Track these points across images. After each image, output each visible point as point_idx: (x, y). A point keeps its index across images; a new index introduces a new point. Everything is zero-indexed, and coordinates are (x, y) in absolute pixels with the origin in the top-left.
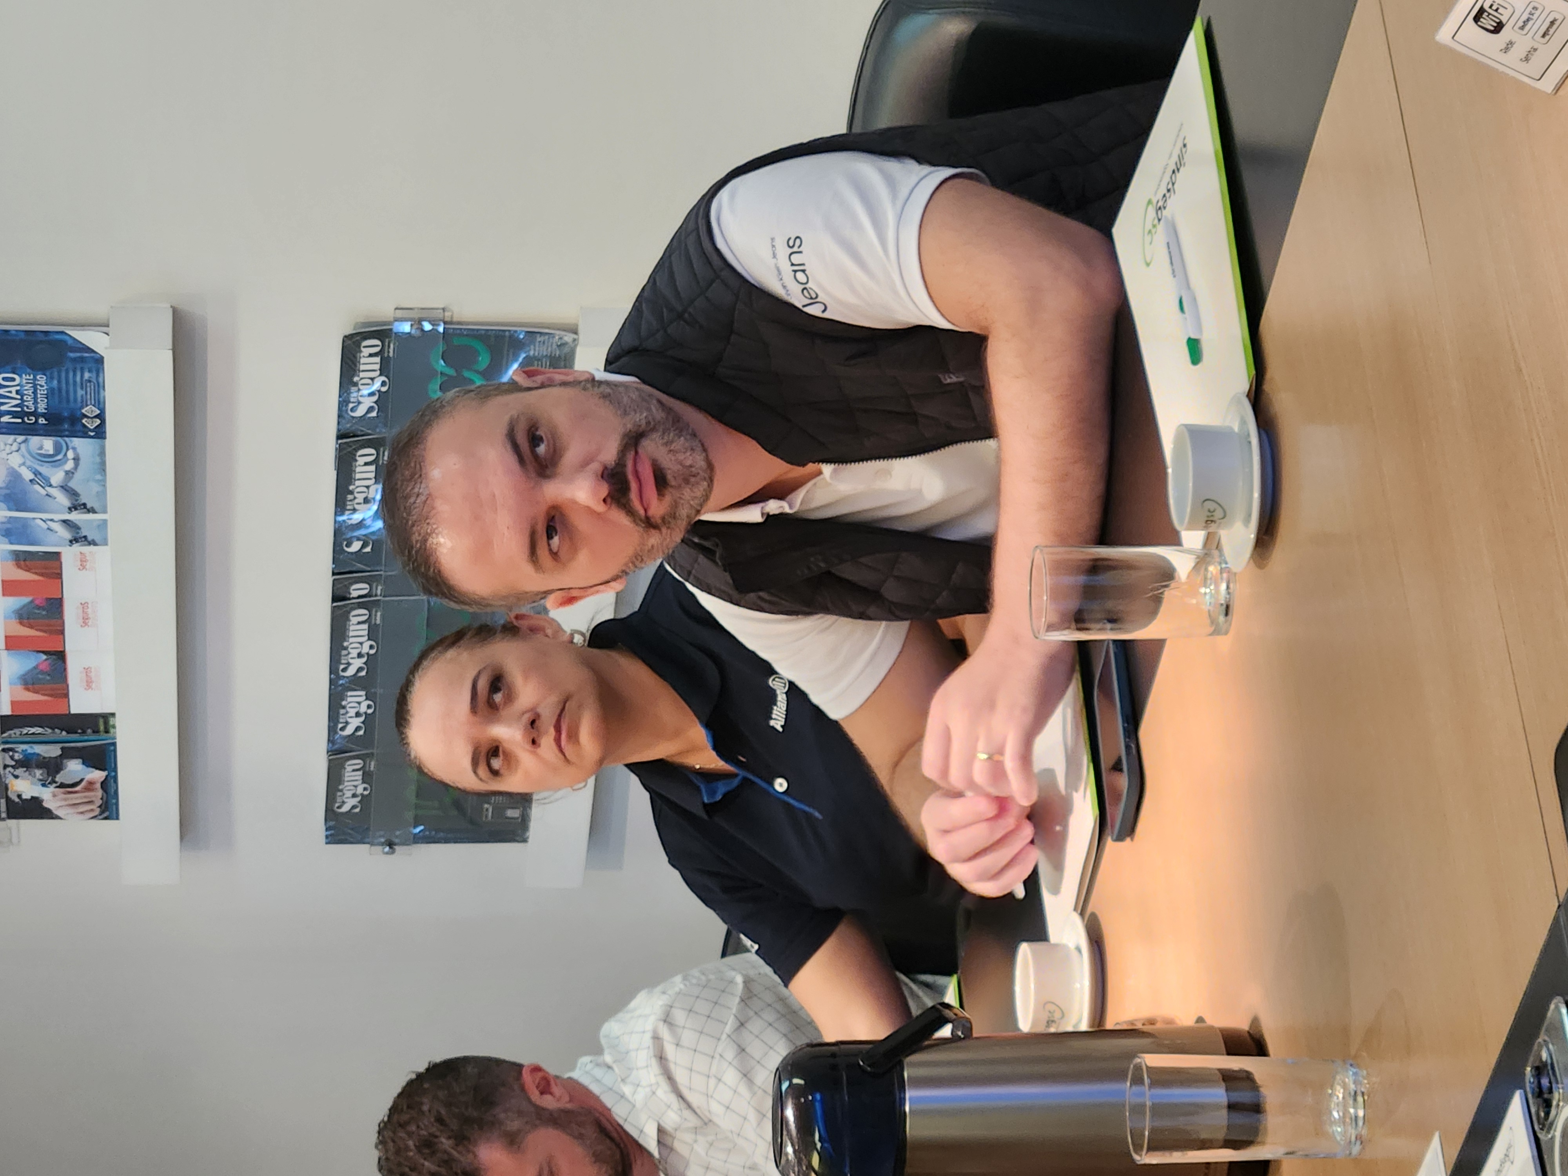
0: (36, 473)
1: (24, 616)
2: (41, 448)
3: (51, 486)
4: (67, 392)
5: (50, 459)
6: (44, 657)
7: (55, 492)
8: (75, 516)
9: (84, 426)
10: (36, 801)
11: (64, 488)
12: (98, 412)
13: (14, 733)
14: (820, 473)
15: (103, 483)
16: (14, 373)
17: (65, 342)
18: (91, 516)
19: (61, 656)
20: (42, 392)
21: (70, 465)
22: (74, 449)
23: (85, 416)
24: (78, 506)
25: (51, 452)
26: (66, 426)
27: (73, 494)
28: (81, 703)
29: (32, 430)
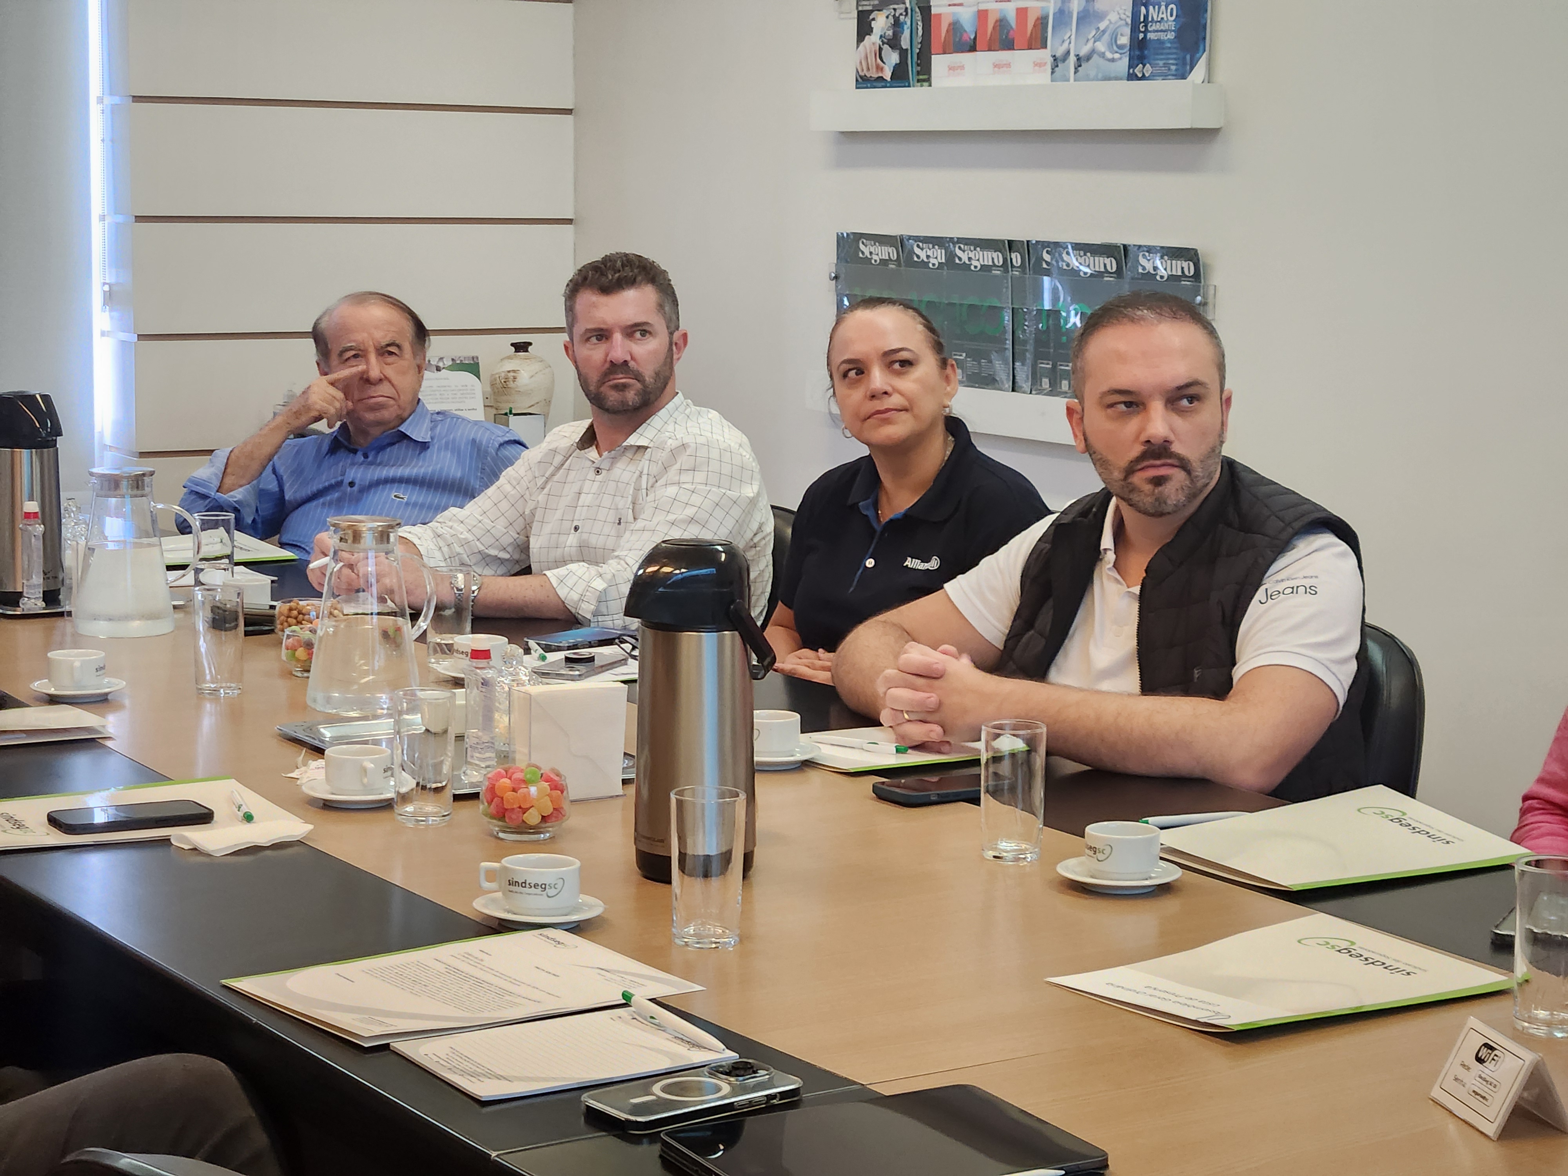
0: (1104, 32)
1: (1001, 23)
2: (1122, 35)
3: (1095, 42)
4: (1162, 54)
5: (1114, 44)
6: (972, 37)
7: (1090, 45)
8: (1072, 59)
9: (1137, 66)
10: (870, 31)
11: (1093, 51)
12: (1147, 75)
13: (918, 16)
14: (1133, 585)
15: (1096, 79)
16: (1177, 16)
17: (1197, 50)
18: (1072, 70)
19: (973, 48)
20: (1163, 36)
21: (1109, 55)
22: (1120, 59)
23: (1144, 66)
24: (1080, 61)
25: (1119, 42)
26: (1137, 53)
27: (1088, 58)
28: (939, 63)
29: (1134, 29)
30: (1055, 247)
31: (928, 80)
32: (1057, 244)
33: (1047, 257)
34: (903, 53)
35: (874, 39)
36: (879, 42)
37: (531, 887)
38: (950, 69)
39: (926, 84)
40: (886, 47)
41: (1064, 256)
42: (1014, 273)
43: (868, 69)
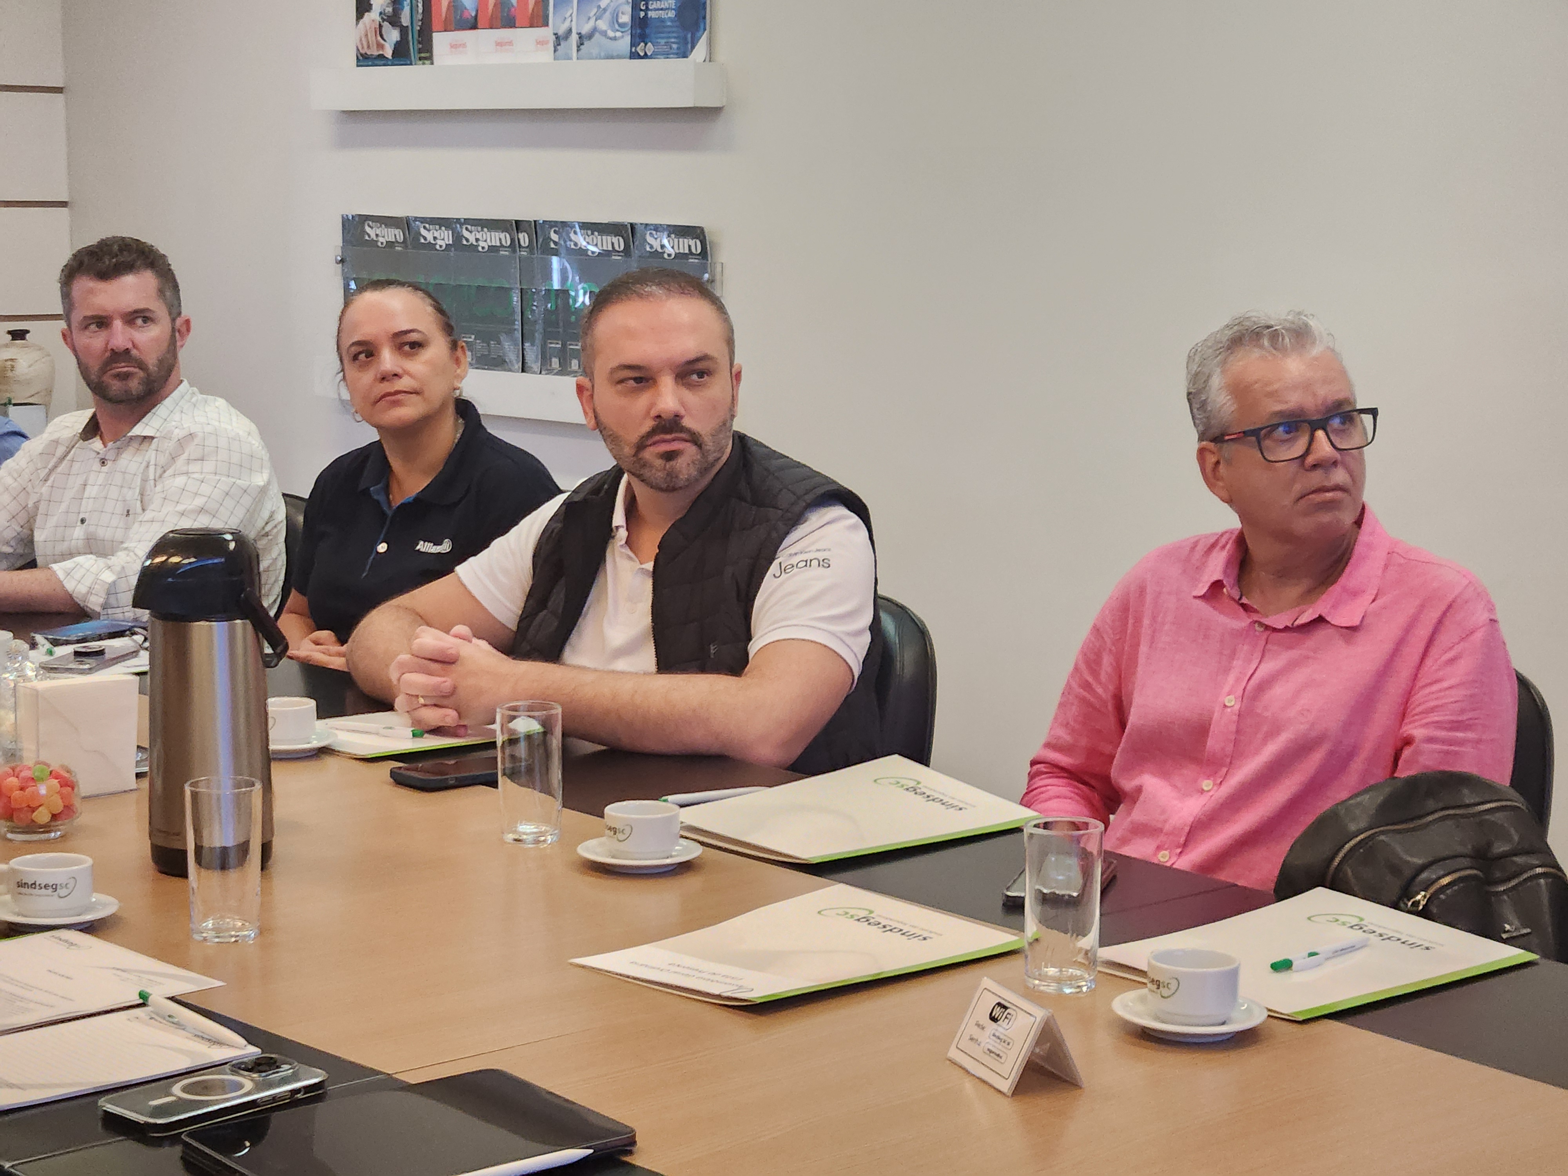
0: (605, 10)
2: (623, 13)
3: (596, 20)
4: (663, 32)
5: (615, 20)
6: (473, 14)
7: (591, 23)
8: (574, 37)
9: (639, 44)
10: (369, 8)
11: (595, 30)
12: (649, 54)
15: (599, 57)
17: (697, 30)
18: (575, 48)
19: (474, 27)
20: (663, 15)
21: (611, 34)
22: (623, 37)
23: (646, 44)
24: (582, 39)
25: (620, 21)
26: (638, 31)
27: (590, 36)
28: (441, 40)
29: (635, 8)
30: (563, 226)
31: (430, 58)
32: (564, 224)
33: (554, 237)
34: (404, 31)
35: (373, 16)
36: (378, 19)
37: (41, 888)
38: (452, 47)
39: (429, 62)
40: (386, 25)
41: (572, 235)
42: (522, 253)
43: (369, 47)
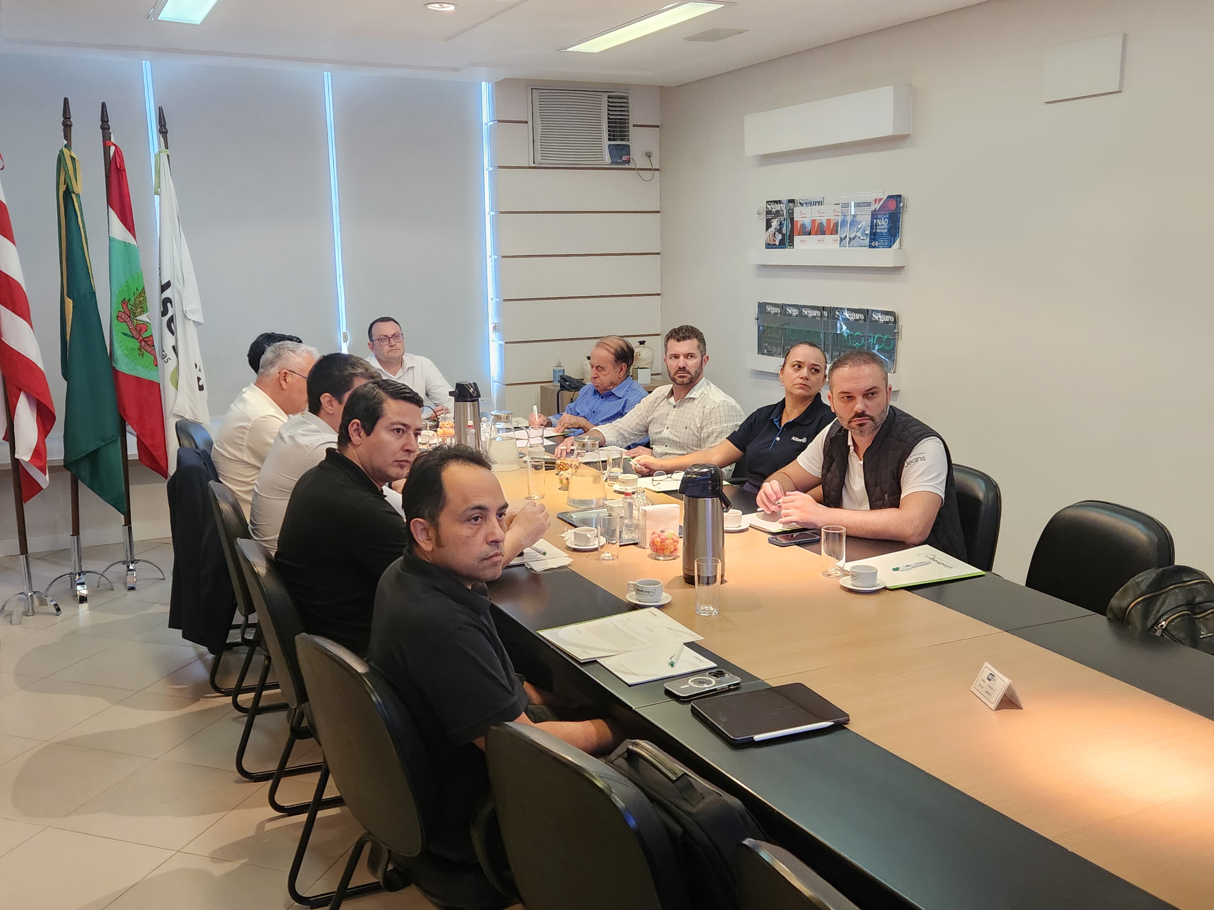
0: (860, 229)
1: (821, 224)
2: (867, 230)
3: (856, 233)
4: (882, 238)
5: (864, 234)
6: (809, 230)
7: (854, 234)
8: (848, 239)
9: (873, 242)
10: (771, 226)
11: (856, 236)
12: (876, 246)
13: (789, 221)
14: (861, 460)
15: (856, 247)
16: (888, 224)
17: (896, 237)
18: (848, 243)
19: (810, 234)
20: (882, 231)
21: (862, 238)
22: (866, 239)
23: (875, 242)
24: (850, 240)
25: (866, 233)
26: (873, 237)
28: (797, 239)
29: (872, 228)
32: (841, 309)
33: (838, 313)
34: (783, 235)
35: (772, 229)
36: (774, 231)
38: (801, 242)
39: (792, 247)
40: (777, 233)
41: (844, 313)
43: (770, 241)
